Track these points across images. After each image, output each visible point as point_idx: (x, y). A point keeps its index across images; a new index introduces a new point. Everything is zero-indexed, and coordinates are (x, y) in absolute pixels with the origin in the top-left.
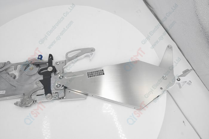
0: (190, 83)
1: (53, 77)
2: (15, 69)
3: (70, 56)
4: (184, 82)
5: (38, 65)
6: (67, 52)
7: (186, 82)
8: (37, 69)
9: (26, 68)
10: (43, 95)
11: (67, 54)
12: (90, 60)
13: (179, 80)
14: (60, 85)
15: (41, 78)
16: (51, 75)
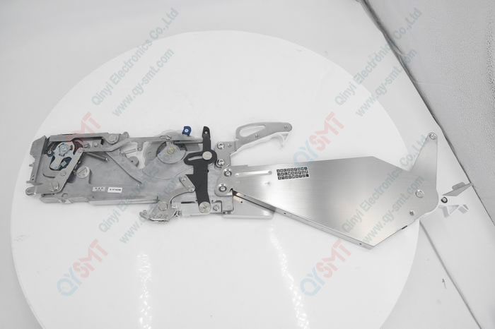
0: (464, 209)
1: (212, 171)
2: (140, 148)
3: (244, 134)
4: (453, 206)
5: (182, 145)
6: (238, 126)
7: (458, 206)
8: (182, 154)
9: (158, 149)
10: (193, 202)
11: (239, 130)
12: (282, 146)
13: (444, 201)
14: (226, 188)
15: (190, 170)
16: (207, 166)
